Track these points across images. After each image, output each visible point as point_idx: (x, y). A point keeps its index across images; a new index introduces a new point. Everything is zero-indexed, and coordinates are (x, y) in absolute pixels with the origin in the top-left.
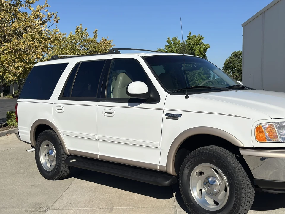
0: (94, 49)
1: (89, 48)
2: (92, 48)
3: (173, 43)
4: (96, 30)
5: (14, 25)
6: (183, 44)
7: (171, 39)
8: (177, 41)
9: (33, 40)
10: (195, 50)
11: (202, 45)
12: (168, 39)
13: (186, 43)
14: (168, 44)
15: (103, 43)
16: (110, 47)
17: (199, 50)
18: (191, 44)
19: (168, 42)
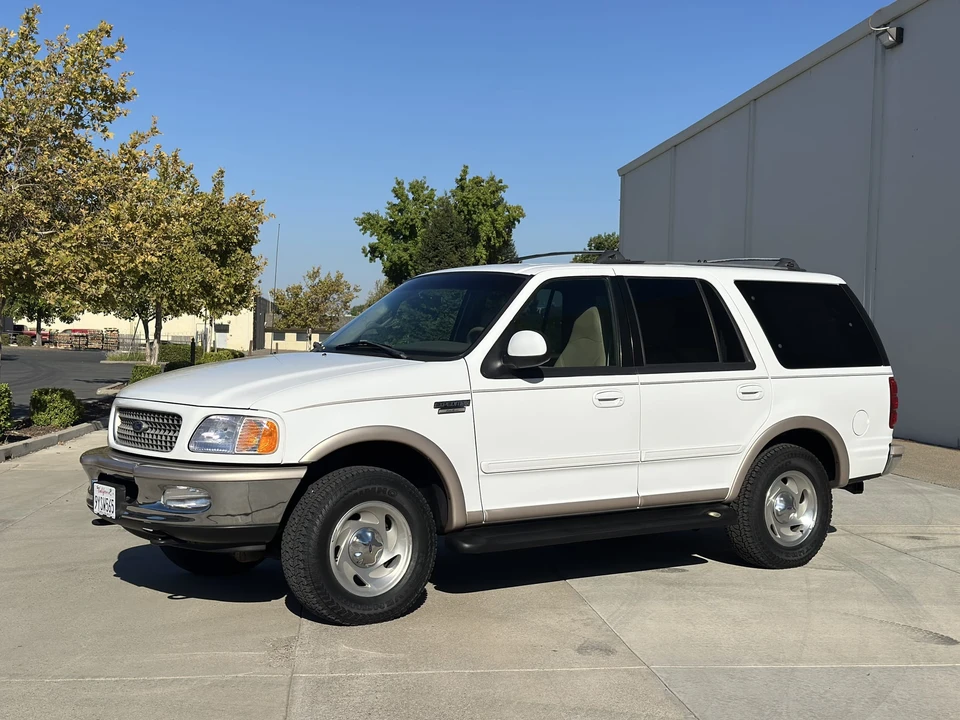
2: (210, 220)
3: (411, 196)
4: (222, 172)
6: (443, 202)
7: (407, 186)
8: (426, 192)
9: (133, 219)
10: (480, 223)
11: (500, 209)
12: (399, 183)
13: (452, 201)
14: (396, 201)
15: (240, 208)
16: (260, 221)
17: (493, 222)
18: (467, 205)
19: (397, 193)
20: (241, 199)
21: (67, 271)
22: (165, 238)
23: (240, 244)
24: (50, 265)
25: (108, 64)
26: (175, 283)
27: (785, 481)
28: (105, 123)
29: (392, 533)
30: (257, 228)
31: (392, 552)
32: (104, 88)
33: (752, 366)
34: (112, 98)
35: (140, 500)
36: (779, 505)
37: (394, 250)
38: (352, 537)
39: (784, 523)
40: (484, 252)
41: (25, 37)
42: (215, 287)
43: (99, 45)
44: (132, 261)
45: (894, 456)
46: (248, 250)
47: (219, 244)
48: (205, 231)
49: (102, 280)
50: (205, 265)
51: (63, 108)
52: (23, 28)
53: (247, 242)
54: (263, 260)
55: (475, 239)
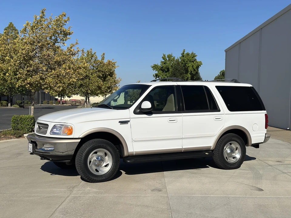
0: (101, 69)
1: (97, 68)
2: (100, 68)
3: (168, 59)
4: (104, 54)
5: (56, 58)
6: (177, 61)
7: (166, 56)
8: (172, 58)
9: (69, 69)
10: (188, 67)
11: (195, 62)
12: (164, 55)
13: (180, 60)
14: (163, 61)
15: (109, 64)
16: (115, 68)
17: (193, 66)
18: (184, 61)
19: (164, 58)
20: (109, 62)
21: (51, 84)
22: (78, 74)
23: (109, 75)
24: (46, 82)
25: (65, 25)
26: (90, 86)
27: (231, 144)
28: (64, 41)
29: (107, 157)
30: (114, 70)
31: (107, 163)
32: (64, 32)
33: (219, 111)
34: (66, 34)
35: (38, 148)
36: (229, 151)
37: (163, 75)
38: (95, 158)
39: (231, 156)
40: (190, 75)
41: (41, 17)
42: (101, 87)
43: (62, 19)
44: (69, 80)
45: (267, 137)
46: (111, 76)
47: (103, 75)
48: (99, 71)
49: (61, 86)
50: (99, 81)
51: (52, 37)
52: (41, 15)
53: (111, 74)
54: (120, 79)
55: (187, 71)
